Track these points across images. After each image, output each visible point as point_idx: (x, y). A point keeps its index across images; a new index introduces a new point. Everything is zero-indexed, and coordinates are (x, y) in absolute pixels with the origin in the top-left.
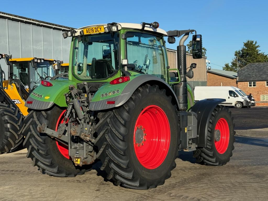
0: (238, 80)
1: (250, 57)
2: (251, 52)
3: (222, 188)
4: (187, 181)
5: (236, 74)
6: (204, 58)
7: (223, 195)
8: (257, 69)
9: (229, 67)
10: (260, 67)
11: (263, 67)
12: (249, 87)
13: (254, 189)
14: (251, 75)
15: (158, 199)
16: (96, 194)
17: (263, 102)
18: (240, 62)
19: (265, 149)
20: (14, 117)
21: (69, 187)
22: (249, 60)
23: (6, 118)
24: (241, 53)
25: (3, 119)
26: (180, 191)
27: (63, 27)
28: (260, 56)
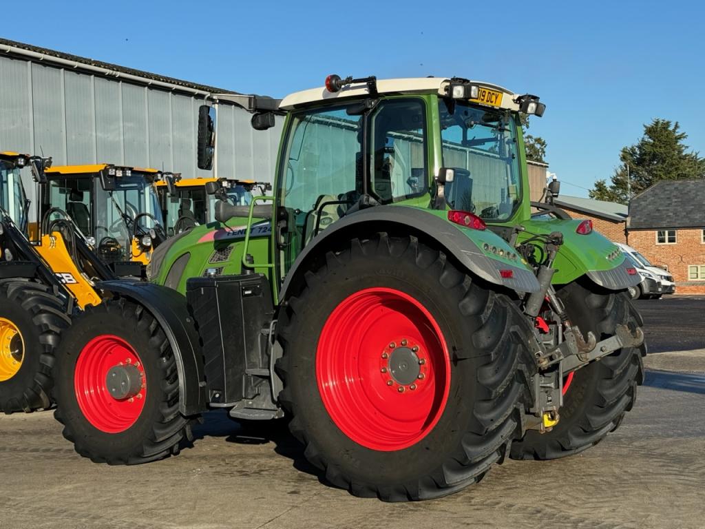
0: (628, 224)
1: (660, 165)
2: (662, 150)
3: (592, 485)
4: (509, 472)
5: (624, 209)
6: (542, 166)
7: (596, 500)
8: (679, 198)
9: (606, 190)
10: (686, 192)
11: (694, 191)
12: (657, 243)
13: (669, 488)
14: (664, 212)
15: (442, 511)
16: (291, 501)
17: (693, 285)
18: (635, 177)
19: (696, 400)
20: (64, 316)
21: (222, 486)
22: (659, 173)
23: (44, 319)
24: (638, 152)
25: (37, 324)
26: (493, 493)
27: (174, 83)
28: (686, 161)
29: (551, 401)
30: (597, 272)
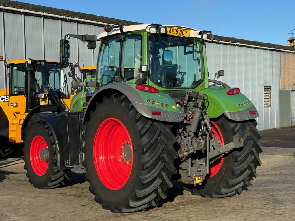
29: (200, 171)
30: (229, 112)
